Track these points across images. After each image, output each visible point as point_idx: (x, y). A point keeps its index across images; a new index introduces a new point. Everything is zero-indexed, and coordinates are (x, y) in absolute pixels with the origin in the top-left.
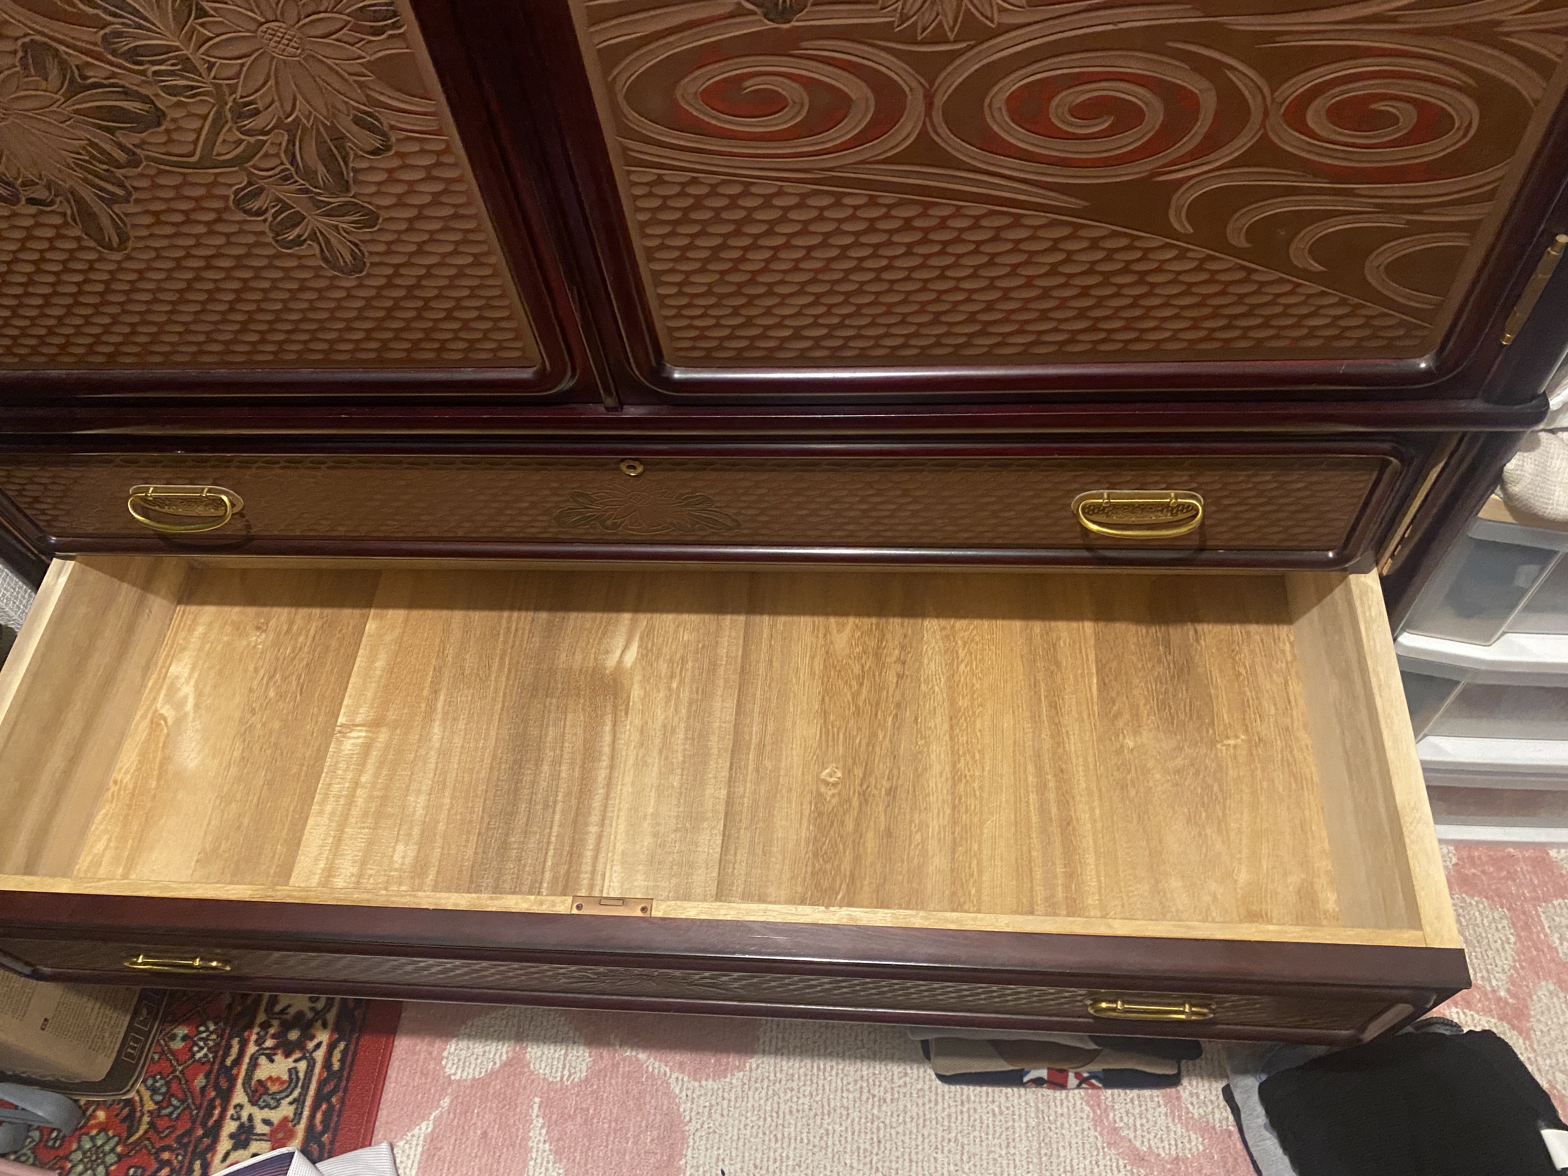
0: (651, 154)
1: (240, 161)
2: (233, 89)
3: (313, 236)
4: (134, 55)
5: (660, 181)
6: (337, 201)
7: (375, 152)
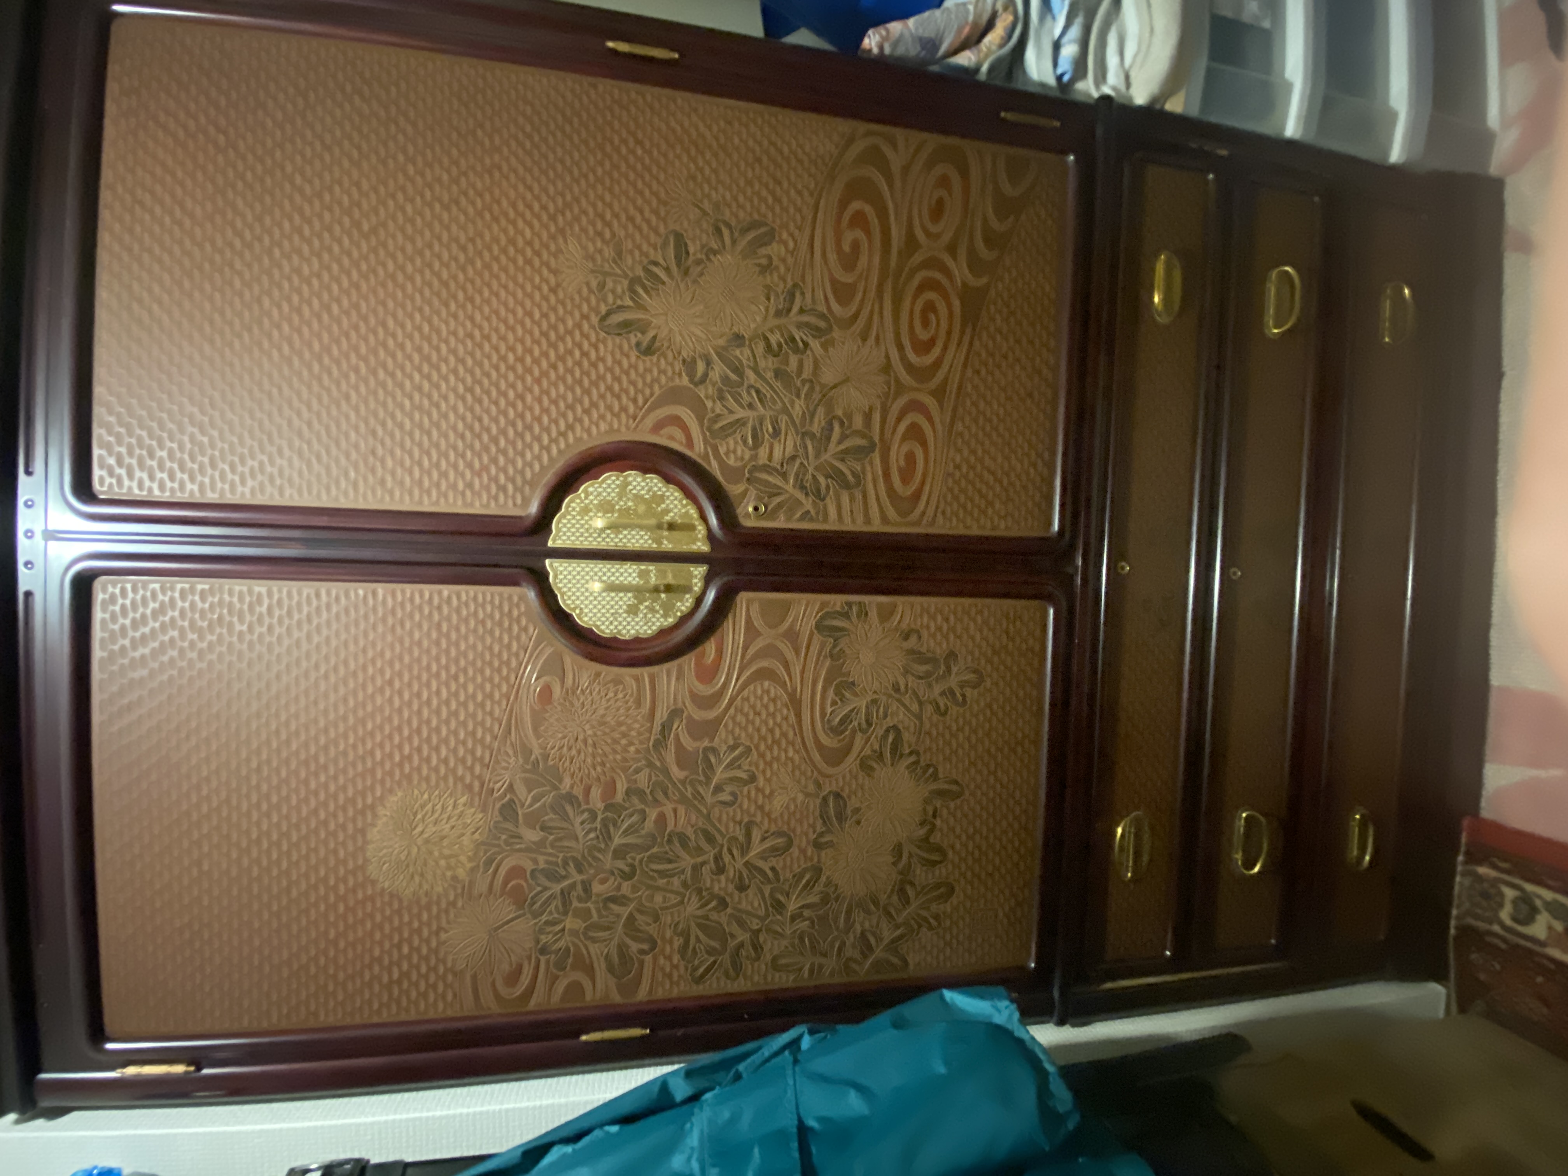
0: (930, 512)
1: (921, 704)
2: (887, 688)
3: (962, 687)
4: (869, 724)
5: (943, 513)
6: (943, 667)
7: (920, 637)
